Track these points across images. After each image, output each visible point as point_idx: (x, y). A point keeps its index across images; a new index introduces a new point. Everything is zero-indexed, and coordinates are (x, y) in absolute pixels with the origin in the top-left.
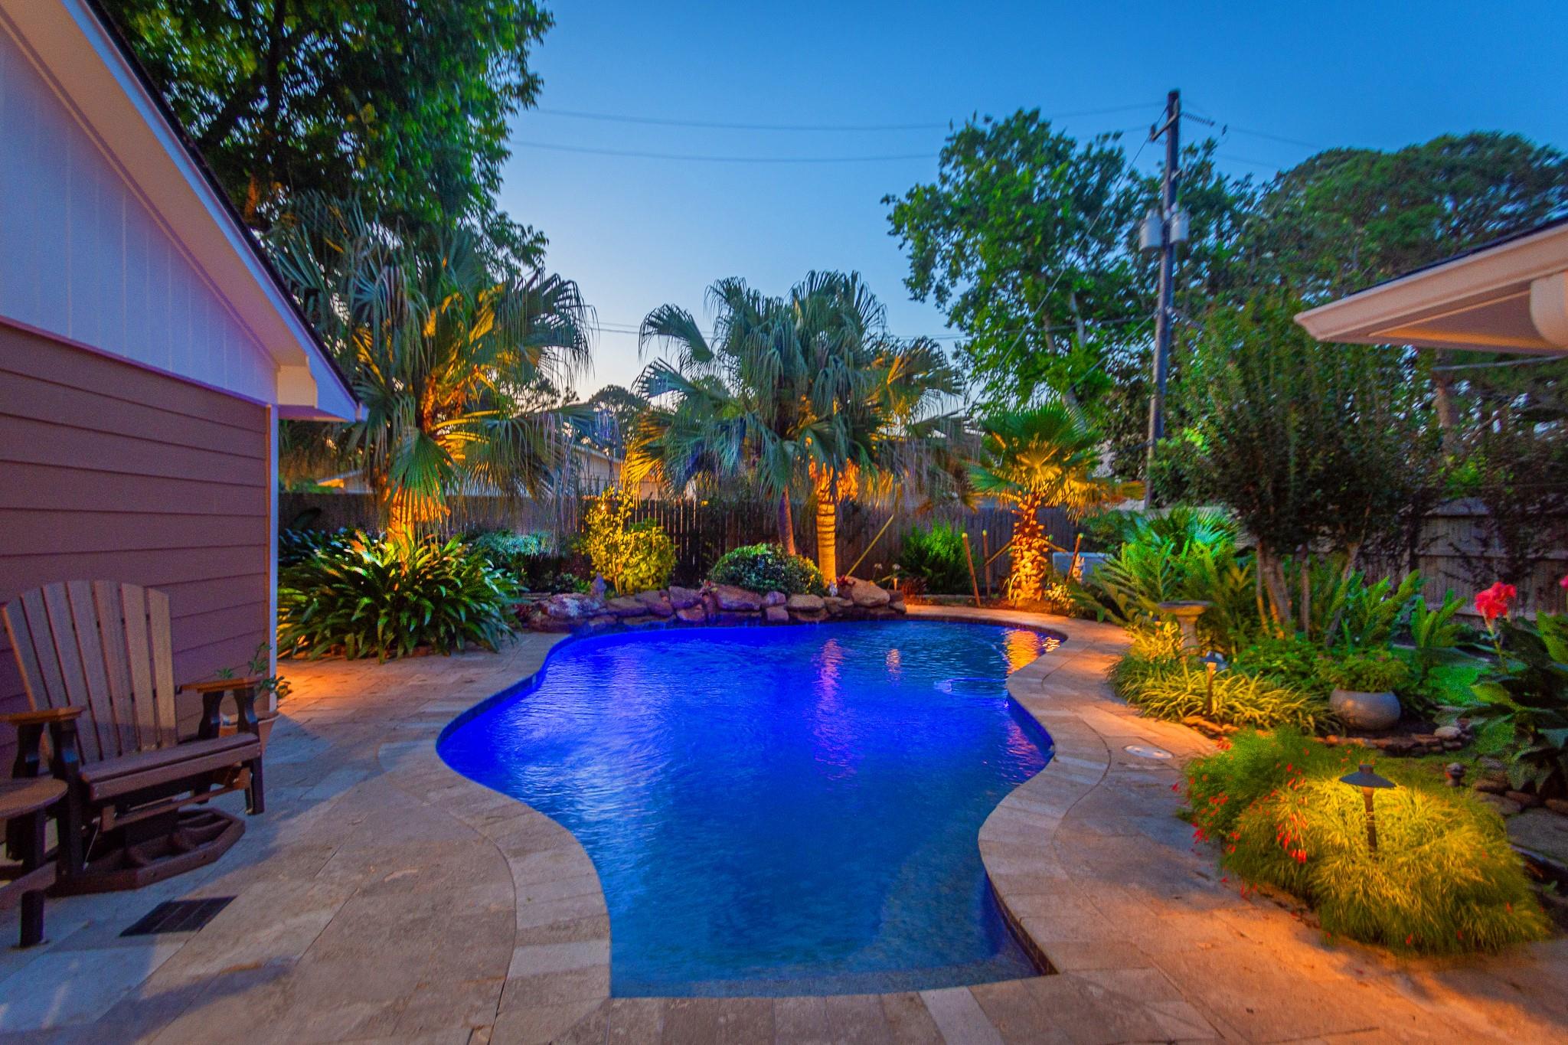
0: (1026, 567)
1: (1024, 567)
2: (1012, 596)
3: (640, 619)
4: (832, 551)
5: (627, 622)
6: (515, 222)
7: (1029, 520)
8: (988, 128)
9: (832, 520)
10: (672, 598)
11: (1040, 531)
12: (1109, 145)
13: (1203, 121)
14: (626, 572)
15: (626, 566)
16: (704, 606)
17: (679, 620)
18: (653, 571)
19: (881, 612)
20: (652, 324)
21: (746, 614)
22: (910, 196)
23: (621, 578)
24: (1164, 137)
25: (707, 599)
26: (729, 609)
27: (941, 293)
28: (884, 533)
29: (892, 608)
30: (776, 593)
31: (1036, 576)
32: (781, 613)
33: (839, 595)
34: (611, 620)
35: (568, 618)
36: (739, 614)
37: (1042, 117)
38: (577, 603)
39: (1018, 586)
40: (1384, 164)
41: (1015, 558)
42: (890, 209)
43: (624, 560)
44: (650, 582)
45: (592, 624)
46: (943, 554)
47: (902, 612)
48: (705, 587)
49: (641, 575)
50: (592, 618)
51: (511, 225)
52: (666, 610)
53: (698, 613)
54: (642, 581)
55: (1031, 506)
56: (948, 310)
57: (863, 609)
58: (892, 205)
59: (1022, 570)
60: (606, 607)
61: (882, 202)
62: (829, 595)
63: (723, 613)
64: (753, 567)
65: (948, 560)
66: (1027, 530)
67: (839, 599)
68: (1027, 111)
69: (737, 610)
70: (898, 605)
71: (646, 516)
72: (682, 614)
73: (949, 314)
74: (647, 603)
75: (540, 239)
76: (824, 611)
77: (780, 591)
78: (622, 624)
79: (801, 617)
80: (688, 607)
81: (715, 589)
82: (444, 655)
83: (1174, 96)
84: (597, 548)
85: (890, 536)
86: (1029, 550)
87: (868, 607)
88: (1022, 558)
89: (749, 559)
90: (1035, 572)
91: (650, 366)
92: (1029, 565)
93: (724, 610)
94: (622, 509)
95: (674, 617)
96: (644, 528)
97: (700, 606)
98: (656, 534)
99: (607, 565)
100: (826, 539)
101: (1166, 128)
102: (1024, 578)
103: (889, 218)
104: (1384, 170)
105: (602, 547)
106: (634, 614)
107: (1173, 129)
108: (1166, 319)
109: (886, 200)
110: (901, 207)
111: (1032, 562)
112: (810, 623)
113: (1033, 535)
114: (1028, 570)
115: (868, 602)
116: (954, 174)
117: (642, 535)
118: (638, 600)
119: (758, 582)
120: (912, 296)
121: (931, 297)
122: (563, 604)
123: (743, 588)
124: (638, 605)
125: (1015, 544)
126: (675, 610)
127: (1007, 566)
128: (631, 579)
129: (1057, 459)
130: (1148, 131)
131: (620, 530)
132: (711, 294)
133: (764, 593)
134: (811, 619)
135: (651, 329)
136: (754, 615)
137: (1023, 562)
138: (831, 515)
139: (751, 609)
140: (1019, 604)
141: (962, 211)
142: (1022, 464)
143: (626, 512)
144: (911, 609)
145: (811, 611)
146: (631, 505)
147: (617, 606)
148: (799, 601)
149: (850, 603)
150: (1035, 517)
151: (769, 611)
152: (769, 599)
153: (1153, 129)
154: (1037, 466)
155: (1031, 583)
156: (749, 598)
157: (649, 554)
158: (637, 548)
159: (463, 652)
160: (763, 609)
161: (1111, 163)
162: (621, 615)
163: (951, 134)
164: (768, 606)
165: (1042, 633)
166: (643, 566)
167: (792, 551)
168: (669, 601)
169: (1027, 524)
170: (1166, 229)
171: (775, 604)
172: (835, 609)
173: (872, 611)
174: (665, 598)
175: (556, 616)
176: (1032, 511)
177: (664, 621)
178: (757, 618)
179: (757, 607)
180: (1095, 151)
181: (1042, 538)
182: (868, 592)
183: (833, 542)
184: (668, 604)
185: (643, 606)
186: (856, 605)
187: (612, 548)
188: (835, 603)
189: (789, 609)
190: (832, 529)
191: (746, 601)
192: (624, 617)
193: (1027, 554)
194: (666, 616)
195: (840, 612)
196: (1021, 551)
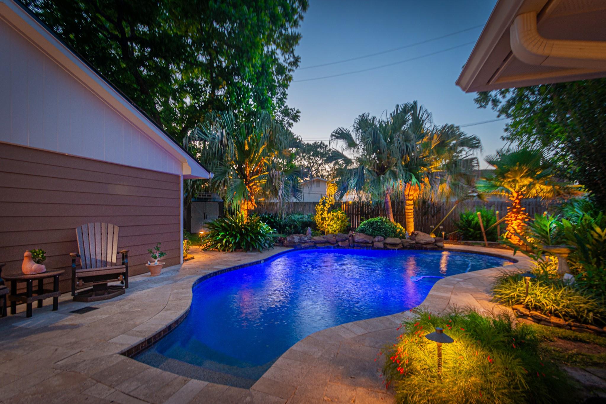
1: (513, 228)
3: (324, 244)
4: (412, 220)
5: (318, 245)
7: (516, 205)
9: (412, 207)
10: (337, 237)
11: (522, 211)
15: (328, 225)
16: (349, 241)
17: (338, 246)
18: (338, 228)
19: (429, 247)
20: (334, 136)
21: (365, 245)
25: (350, 238)
26: (358, 242)
27: (495, 102)
29: (436, 245)
30: (380, 237)
31: (520, 233)
32: (381, 245)
33: (410, 238)
34: (312, 244)
36: (362, 244)
39: (509, 237)
41: (508, 224)
43: (328, 223)
45: (303, 245)
47: (442, 247)
48: (350, 233)
50: (303, 243)
51: (289, 109)
52: (334, 242)
53: (346, 243)
55: (517, 198)
56: (498, 109)
57: (420, 245)
60: (310, 239)
62: (405, 238)
63: (355, 244)
64: (371, 226)
66: (514, 210)
67: (409, 240)
69: (362, 243)
70: (439, 244)
72: (340, 244)
73: (499, 111)
74: (328, 239)
75: (298, 112)
76: (401, 245)
77: (382, 236)
78: (316, 246)
79: (389, 247)
80: (343, 241)
81: (354, 234)
84: (318, 219)
86: (516, 220)
87: (422, 244)
88: (512, 224)
89: (371, 223)
92: (516, 227)
93: (356, 242)
94: (326, 204)
95: (337, 244)
96: (336, 211)
97: (347, 241)
98: (340, 214)
99: (322, 225)
100: (409, 215)
105: (320, 218)
111: (518, 226)
112: (393, 249)
113: (518, 212)
114: (516, 230)
115: (423, 242)
117: (335, 214)
119: (372, 232)
120: (479, 106)
121: (490, 105)
122: (293, 238)
123: (366, 234)
124: (323, 239)
125: (508, 217)
126: (337, 242)
128: (330, 230)
129: (529, 174)
131: (326, 212)
133: (375, 237)
134: (393, 248)
136: (369, 245)
137: (513, 226)
138: (411, 205)
139: (368, 243)
142: (509, 178)
143: (328, 205)
144: (447, 246)
145: (394, 245)
146: (330, 203)
147: (314, 239)
148: (389, 240)
149: (414, 242)
150: (519, 204)
151: (375, 244)
152: (376, 239)
154: (518, 178)
156: (368, 239)
157: (337, 221)
158: (333, 219)
160: (373, 243)
162: (316, 243)
164: (375, 242)
166: (335, 225)
167: (392, 220)
168: (335, 238)
169: (514, 207)
171: (378, 241)
172: (406, 244)
173: (425, 246)
175: (290, 241)
176: (517, 201)
177: (332, 246)
178: (370, 246)
179: (370, 242)
181: (523, 214)
182: (424, 238)
183: (413, 216)
185: (325, 240)
186: (417, 243)
187: (323, 219)
188: (407, 242)
189: (385, 244)
190: (412, 211)
191: (366, 239)
192: (317, 243)
193: (514, 222)
194: (333, 244)
195: (408, 246)
196: (512, 221)
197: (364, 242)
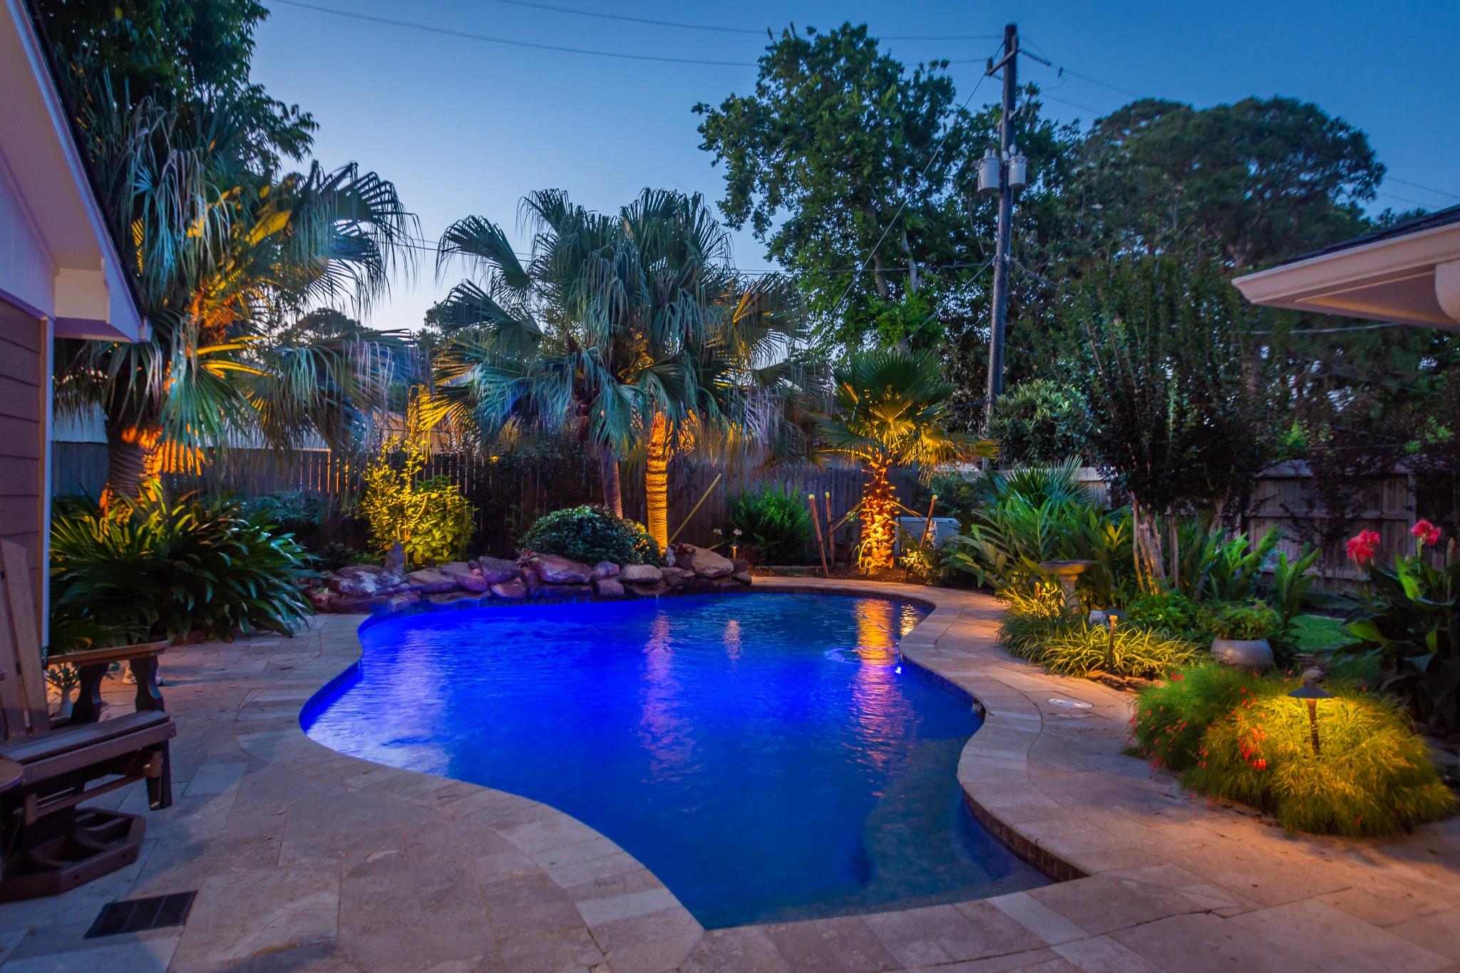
0: (876, 532)
1: (875, 532)
2: (863, 564)
3: (448, 595)
4: (663, 514)
6: (275, 98)
7: (880, 479)
8: (812, 40)
9: (662, 478)
10: (485, 570)
11: (891, 491)
12: (938, 73)
13: (1040, 61)
14: (414, 540)
15: (415, 533)
16: (524, 579)
17: (494, 596)
18: (449, 540)
19: (725, 583)
20: (454, 238)
21: (574, 588)
22: (726, 106)
23: (409, 548)
24: (1001, 72)
25: (527, 572)
26: (555, 583)
27: (761, 222)
28: (708, 496)
29: (736, 579)
30: (608, 563)
31: (887, 541)
32: (614, 586)
33: (676, 565)
34: (414, 597)
35: (367, 595)
36: (567, 588)
37: (870, 34)
38: (373, 576)
39: (869, 553)
40: (1198, 121)
41: (865, 522)
42: (703, 119)
43: (412, 526)
44: (446, 553)
45: (395, 601)
46: (778, 519)
47: (748, 583)
48: (523, 557)
49: (434, 544)
50: (391, 595)
51: (269, 101)
52: (478, 582)
53: (518, 587)
54: (434, 551)
55: (883, 465)
56: (768, 240)
57: (705, 580)
58: (705, 115)
59: (873, 535)
60: (406, 582)
61: (693, 111)
62: (667, 565)
63: (547, 588)
64: (578, 533)
65: (782, 526)
66: (878, 491)
67: (677, 570)
68: (855, 25)
69: (564, 583)
70: (743, 575)
71: (437, 473)
72: (498, 589)
73: (769, 245)
74: (455, 576)
75: (306, 122)
76: (662, 585)
77: (613, 561)
78: (427, 601)
79: (637, 590)
80: (504, 581)
81: (536, 559)
82: (225, 640)
83: (1011, 30)
84: (379, 512)
86: (880, 513)
87: (711, 578)
88: (873, 522)
89: (574, 524)
90: (886, 537)
91: (457, 289)
92: (880, 529)
93: (548, 583)
94: (410, 463)
95: (487, 594)
96: (437, 486)
97: (519, 579)
98: (451, 495)
99: (389, 532)
100: (657, 501)
101: (1003, 64)
102: (875, 544)
103: (701, 130)
104: (1198, 126)
105: (385, 510)
106: (441, 591)
107: (1011, 65)
108: (1004, 266)
109: (699, 108)
110: (715, 118)
111: (883, 527)
112: (648, 597)
113: (884, 496)
114: (879, 536)
115: (711, 572)
116: (773, 87)
117: (434, 496)
118: (444, 573)
119: (585, 550)
121: (748, 225)
122: (358, 579)
123: (569, 557)
124: (445, 579)
125: (864, 507)
126: (490, 584)
127: (855, 532)
128: (420, 549)
129: (910, 414)
130: (985, 64)
131: (408, 489)
132: (525, 207)
133: (593, 563)
134: (649, 593)
135: (452, 244)
136: (585, 588)
137: (874, 526)
138: (662, 472)
139: (581, 583)
140: (871, 573)
141: (786, 130)
142: (875, 417)
143: (414, 466)
144: (756, 580)
145: (647, 583)
146: (421, 458)
147: (420, 581)
148: (636, 571)
149: (690, 574)
150: (887, 476)
151: (603, 583)
152: (601, 571)
153: (990, 62)
154: (890, 421)
155: (882, 549)
156: (576, 571)
157: (444, 518)
158: (427, 512)
159: (248, 636)
160: (594, 582)
161: (941, 91)
162: (426, 591)
163: (770, 44)
164: (600, 578)
165: (897, 602)
166: (437, 534)
167: (621, 514)
168: (481, 574)
169: (878, 485)
170: (1004, 170)
171: (608, 576)
172: (675, 581)
173: (716, 583)
174: (476, 571)
175: (353, 593)
176: (884, 470)
177: (477, 598)
178: (587, 592)
179: (587, 580)
180: (923, 78)
181: (892, 499)
182: (710, 562)
183: (664, 504)
184: (480, 578)
185: (451, 580)
186: (698, 576)
187: (397, 511)
188: (674, 574)
189: (623, 581)
190: (664, 488)
191: (572, 572)
192: (433, 593)
193: (878, 518)
194: (479, 593)
195: (680, 585)
196: (872, 515)
197: (570, 581)
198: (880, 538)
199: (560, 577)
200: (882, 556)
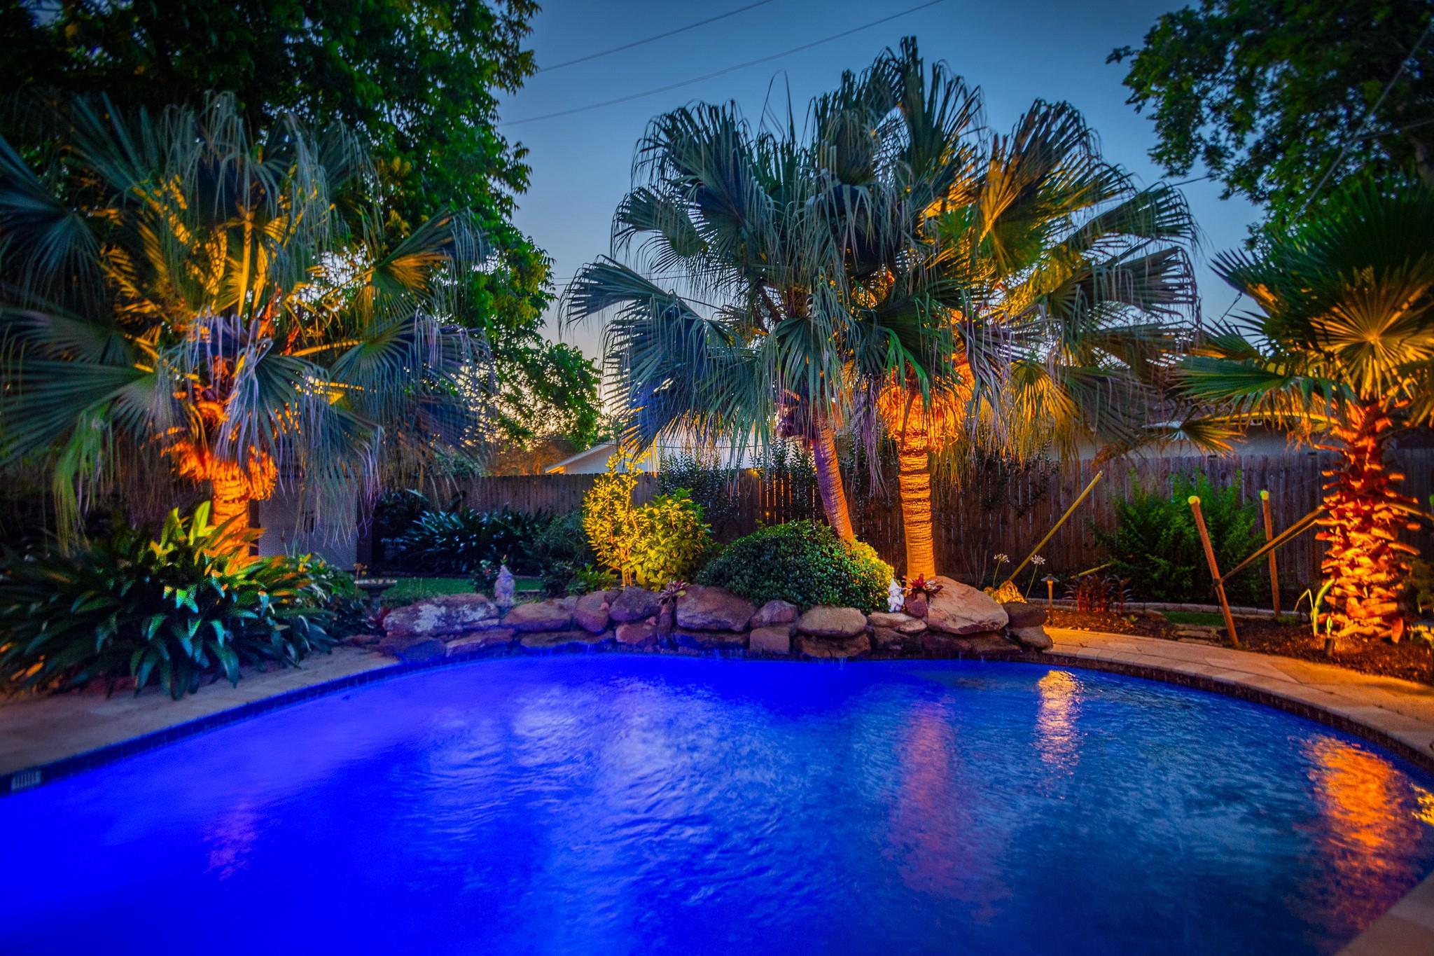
0: (1356, 567)
1: (1354, 565)
2: (1322, 627)
3: (554, 636)
4: (926, 530)
5: (527, 642)
7: (1360, 462)
9: (924, 481)
11: (1393, 485)
14: (633, 559)
15: (633, 551)
16: (656, 620)
17: (612, 642)
18: (663, 561)
19: (982, 646)
21: (715, 638)
22: (1153, 37)
25: (664, 610)
26: (688, 629)
28: (1087, 499)
29: (1015, 639)
30: (780, 604)
31: (1386, 586)
32: (778, 640)
33: (904, 610)
34: (498, 637)
36: (700, 638)
38: (441, 610)
41: (1329, 545)
42: (1124, 67)
45: (456, 643)
48: (669, 589)
53: (646, 631)
55: (1368, 430)
56: (1227, 175)
57: (944, 639)
62: (883, 611)
63: (677, 634)
66: (1356, 485)
67: (902, 617)
69: (703, 629)
70: (1029, 634)
72: (619, 632)
73: (1227, 179)
74: (573, 611)
76: (862, 640)
77: (789, 600)
79: (810, 649)
80: (633, 620)
81: (682, 594)
85: (1098, 503)
86: (1364, 528)
87: (955, 636)
88: (1347, 545)
90: (1381, 578)
92: (1365, 560)
93: (681, 628)
95: (609, 636)
97: (652, 620)
100: (912, 512)
102: (1352, 590)
103: (1125, 81)
106: (543, 630)
109: (1117, 56)
110: (1141, 59)
111: (1374, 556)
112: (823, 662)
113: (1374, 494)
114: (1363, 573)
115: (956, 626)
118: (562, 607)
119: (752, 586)
122: (416, 614)
123: (729, 592)
124: (555, 614)
125: (1325, 515)
133: (759, 604)
134: (829, 654)
136: (731, 639)
137: (1350, 554)
138: (922, 472)
139: (729, 631)
140: (1339, 647)
142: (1329, 337)
143: (631, 481)
144: (1063, 640)
145: (836, 639)
148: (821, 618)
149: (919, 626)
150: (1376, 455)
152: (765, 614)
154: (1373, 338)
155: (1373, 603)
156: (730, 612)
160: (747, 631)
162: (522, 630)
164: (761, 624)
167: (844, 530)
168: (607, 610)
169: (1355, 472)
171: (772, 624)
172: (887, 635)
173: (965, 644)
174: (604, 606)
175: (396, 631)
176: (1368, 443)
177: (591, 642)
178: (735, 646)
179: (739, 626)
181: (1399, 501)
182: (965, 606)
183: (927, 517)
185: (566, 616)
186: (933, 630)
188: (892, 625)
189: (795, 634)
190: (926, 495)
191: (723, 616)
192: (528, 632)
193: (1358, 537)
194: (596, 634)
195: (895, 643)
196: (1344, 530)
197: (713, 626)
198: (1366, 579)
199: (697, 621)
200: (1372, 615)
